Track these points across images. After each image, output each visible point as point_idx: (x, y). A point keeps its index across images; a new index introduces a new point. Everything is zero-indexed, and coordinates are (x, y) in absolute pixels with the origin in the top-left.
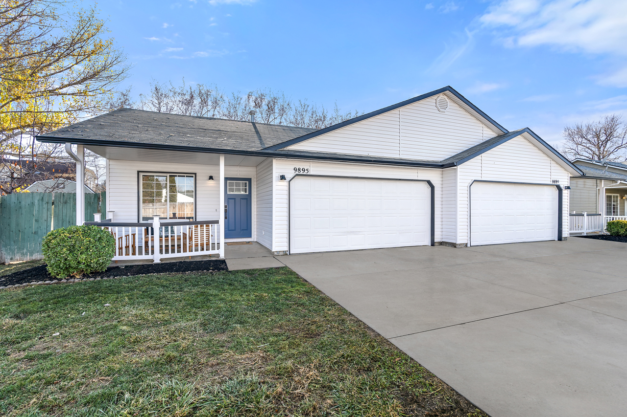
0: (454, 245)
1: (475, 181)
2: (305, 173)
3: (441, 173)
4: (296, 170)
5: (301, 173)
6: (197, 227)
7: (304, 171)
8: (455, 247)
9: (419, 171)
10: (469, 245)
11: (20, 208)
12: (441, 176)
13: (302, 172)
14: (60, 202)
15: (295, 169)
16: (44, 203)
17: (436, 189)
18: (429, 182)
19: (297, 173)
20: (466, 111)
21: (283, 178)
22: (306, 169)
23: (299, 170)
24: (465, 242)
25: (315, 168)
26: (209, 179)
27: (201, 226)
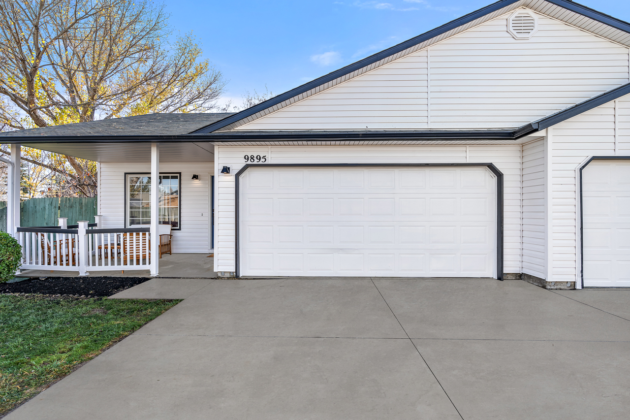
0: (542, 283)
1: (595, 158)
2: (260, 163)
3: (519, 148)
4: (248, 159)
5: (255, 163)
6: (139, 234)
7: (260, 159)
8: (544, 287)
9: (468, 148)
10: (579, 286)
11: (36, 212)
12: (519, 154)
13: (256, 160)
14: (66, 206)
15: (246, 158)
16: (53, 207)
17: (505, 178)
18: (491, 167)
19: (249, 162)
20: (582, 29)
21: (226, 170)
22: (262, 157)
23: (252, 158)
24: (571, 279)
25: (274, 154)
26: (193, 178)
27: (143, 234)
